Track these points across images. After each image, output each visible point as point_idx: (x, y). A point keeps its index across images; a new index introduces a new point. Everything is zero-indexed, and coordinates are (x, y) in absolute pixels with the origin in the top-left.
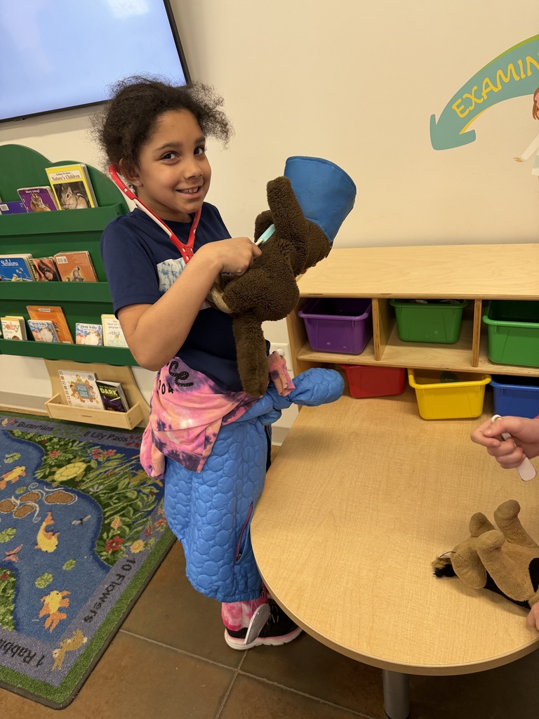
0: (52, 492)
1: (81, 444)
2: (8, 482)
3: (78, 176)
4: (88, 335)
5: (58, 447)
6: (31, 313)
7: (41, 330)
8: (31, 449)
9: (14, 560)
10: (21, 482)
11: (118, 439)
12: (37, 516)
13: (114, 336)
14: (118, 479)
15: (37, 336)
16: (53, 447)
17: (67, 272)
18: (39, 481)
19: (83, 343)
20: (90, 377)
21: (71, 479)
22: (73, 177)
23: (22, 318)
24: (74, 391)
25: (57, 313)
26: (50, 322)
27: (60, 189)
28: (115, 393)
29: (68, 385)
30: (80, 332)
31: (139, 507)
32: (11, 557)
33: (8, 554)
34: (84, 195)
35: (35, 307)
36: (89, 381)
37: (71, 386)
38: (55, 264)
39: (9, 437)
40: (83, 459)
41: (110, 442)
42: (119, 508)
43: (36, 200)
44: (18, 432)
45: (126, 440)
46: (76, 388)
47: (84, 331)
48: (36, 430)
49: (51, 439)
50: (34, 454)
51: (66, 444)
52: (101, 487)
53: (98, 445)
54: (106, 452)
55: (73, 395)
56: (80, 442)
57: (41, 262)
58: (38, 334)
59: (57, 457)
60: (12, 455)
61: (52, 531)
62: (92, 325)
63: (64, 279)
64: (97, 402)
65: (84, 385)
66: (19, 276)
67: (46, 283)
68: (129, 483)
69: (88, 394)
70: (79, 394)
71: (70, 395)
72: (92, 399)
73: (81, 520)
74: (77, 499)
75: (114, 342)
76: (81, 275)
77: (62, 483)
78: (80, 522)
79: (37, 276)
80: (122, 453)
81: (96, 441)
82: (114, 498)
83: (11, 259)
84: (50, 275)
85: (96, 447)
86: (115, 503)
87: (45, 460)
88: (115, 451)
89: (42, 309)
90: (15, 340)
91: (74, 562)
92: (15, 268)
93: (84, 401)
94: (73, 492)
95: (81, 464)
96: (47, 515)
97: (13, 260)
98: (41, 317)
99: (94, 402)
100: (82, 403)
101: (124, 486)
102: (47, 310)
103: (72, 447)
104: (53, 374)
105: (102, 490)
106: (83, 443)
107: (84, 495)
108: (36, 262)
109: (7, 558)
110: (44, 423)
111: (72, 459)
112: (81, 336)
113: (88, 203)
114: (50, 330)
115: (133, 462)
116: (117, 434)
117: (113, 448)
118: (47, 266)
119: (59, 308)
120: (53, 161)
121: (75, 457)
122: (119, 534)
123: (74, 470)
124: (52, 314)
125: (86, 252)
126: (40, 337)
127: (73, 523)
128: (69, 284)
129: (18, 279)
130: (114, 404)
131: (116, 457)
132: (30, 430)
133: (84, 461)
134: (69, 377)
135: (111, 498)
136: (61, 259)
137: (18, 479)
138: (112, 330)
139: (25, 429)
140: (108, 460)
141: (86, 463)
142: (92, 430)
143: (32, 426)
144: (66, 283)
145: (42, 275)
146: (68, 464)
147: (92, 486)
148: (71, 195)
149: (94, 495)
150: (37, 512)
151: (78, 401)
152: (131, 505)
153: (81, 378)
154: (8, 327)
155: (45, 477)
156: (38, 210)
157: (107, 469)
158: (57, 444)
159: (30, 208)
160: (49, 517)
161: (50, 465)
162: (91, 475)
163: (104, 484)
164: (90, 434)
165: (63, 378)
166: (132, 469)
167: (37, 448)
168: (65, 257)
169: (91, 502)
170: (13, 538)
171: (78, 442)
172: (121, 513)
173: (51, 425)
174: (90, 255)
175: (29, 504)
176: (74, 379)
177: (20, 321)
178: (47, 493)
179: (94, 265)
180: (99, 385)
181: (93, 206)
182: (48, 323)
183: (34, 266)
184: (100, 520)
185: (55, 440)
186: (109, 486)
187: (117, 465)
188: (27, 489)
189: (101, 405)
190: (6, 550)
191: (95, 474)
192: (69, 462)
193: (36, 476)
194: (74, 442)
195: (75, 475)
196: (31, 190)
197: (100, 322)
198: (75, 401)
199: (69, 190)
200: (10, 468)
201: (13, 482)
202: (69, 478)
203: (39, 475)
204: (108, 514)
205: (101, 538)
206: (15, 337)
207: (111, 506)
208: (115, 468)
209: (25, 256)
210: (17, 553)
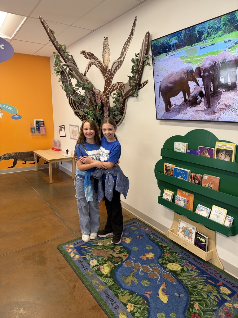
0: (166, 273)
1: (179, 256)
2: (147, 258)
3: (232, 148)
4: (202, 211)
5: (169, 252)
6: (178, 192)
7: (180, 200)
8: (157, 247)
9: (148, 297)
10: (152, 260)
11: (196, 261)
12: (159, 281)
13: (216, 216)
14: (197, 283)
15: (177, 202)
16: (167, 251)
17: (206, 182)
18: (160, 264)
19: (199, 213)
20: (193, 228)
21: (175, 271)
22: (229, 148)
23: (173, 193)
24: (183, 231)
25: (191, 197)
26: (186, 199)
27: (219, 151)
28: (204, 241)
29: (181, 227)
30: (199, 208)
31: (208, 304)
32: (147, 295)
33: (146, 292)
34: (231, 156)
35: (182, 191)
36: (192, 230)
37: (182, 228)
38: (202, 178)
39: (148, 237)
40: (180, 264)
41: (193, 261)
42: (198, 299)
43: (205, 152)
44: (152, 237)
45: (201, 264)
46: (184, 230)
47: (201, 208)
48: (160, 239)
49: (166, 247)
50: (159, 250)
51: (172, 253)
52: (189, 283)
53: (187, 260)
54: (191, 266)
55: (181, 232)
56: (179, 255)
57: (196, 175)
58: (178, 202)
59: (168, 257)
60: (149, 246)
61: (165, 292)
62: (206, 208)
63: (203, 185)
64: (192, 240)
65: (189, 230)
66: (182, 177)
67: (194, 184)
68: (203, 288)
69: (189, 235)
70: (185, 233)
71: (180, 232)
72: (190, 238)
73: (179, 294)
74: (177, 282)
75: (215, 219)
76: (212, 186)
77: (170, 271)
78: (178, 295)
79: (190, 180)
80: (199, 270)
81: (186, 257)
82: (195, 292)
83: (181, 170)
84: (197, 182)
85: (186, 261)
86: (196, 295)
87: (163, 256)
88: (195, 267)
89: (184, 193)
90: (167, 200)
91: (175, 315)
92: (182, 174)
93: (185, 237)
94: (176, 278)
95: (179, 266)
96: (163, 283)
97: (182, 171)
98: (182, 195)
99: (190, 240)
100: (184, 238)
101: (200, 288)
102: (187, 194)
103: (175, 255)
104: (176, 219)
105: (190, 285)
106: (180, 256)
107: (180, 282)
108: (193, 174)
109: (145, 294)
110: (163, 238)
111: (175, 261)
112: (199, 210)
113: (231, 159)
114: (184, 202)
115: (205, 278)
116: (196, 259)
117: (195, 266)
118: (197, 178)
119: (193, 195)
120: (220, 139)
121: (176, 261)
122: (198, 313)
123: (175, 267)
124: (188, 196)
125: (219, 178)
126: (178, 203)
127: (175, 294)
128: (205, 188)
129: (181, 178)
130: (201, 245)
131: (196, 271)
132: (157, 238)
133: (180, 265)
134: (183, 224)
135: (194, 291)
136: (206, 177)
137: (151, 258)
138: (216, 213)
139: (155, 237)
140: (192, 270)
141: (182, 266)
142: (185, 252)
143: (158, 237)
144: (203, 187)
145: (193, 180)
146: (173, 263)
147: (185, 280)
148: (223, 154)
149: (186, 285)
150: (159, 279)
151: (183, 236)
152: (204, 301)
153: (189, 227)
154: (166, 194)
155: (162, 263)
156: (204, 155)
157: (192, 275)
158: (169, 251)
159: (201, 154)
160: (164, 285)
161: (165, 259)
162: (184, 274)
163: (190, 282)
164: (183, 253)
165: (180, 223)
166: (204, 281)
167: (160, 248)
168: (208, 177)
169: (184, 288)
170: (148, 286)
171: (178, 254)
172: (199, 302)
173: (166, 240)
174: (220, 180)
175: (156, 273)
176: (185, 226)
177: (172, 194)
178: (164, 272)
179: (219, 184)
180: (197, 234)
181: (233, 161)
182: (185, 199)
183: (191, 176)
184: (189, 300)
185: (168, 248)
186: (193, 284)
187: (197, 275)
188: (155, 265)
189: (193, 242)
190: (145, 290)
191: (186, 274)
192: (174, 262)
193: (159, 261)
194: (176, 253)
195: (176, 270)
196: (205, 148)
197: (211, 208)
198: (181, 235)
199: (224, 152)
200: (148, 252)
201: (149, 259)
202: (174, 270)
203: (160, 261)
204: (192, 299)
205: (189, 310)
206: (167, 199)
207: (194, 295)
208: (196, 277)
209: (188, 171)
210: (150, 295)
